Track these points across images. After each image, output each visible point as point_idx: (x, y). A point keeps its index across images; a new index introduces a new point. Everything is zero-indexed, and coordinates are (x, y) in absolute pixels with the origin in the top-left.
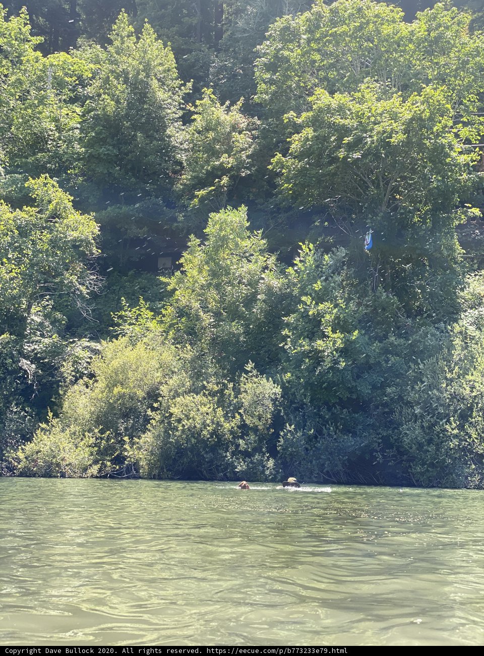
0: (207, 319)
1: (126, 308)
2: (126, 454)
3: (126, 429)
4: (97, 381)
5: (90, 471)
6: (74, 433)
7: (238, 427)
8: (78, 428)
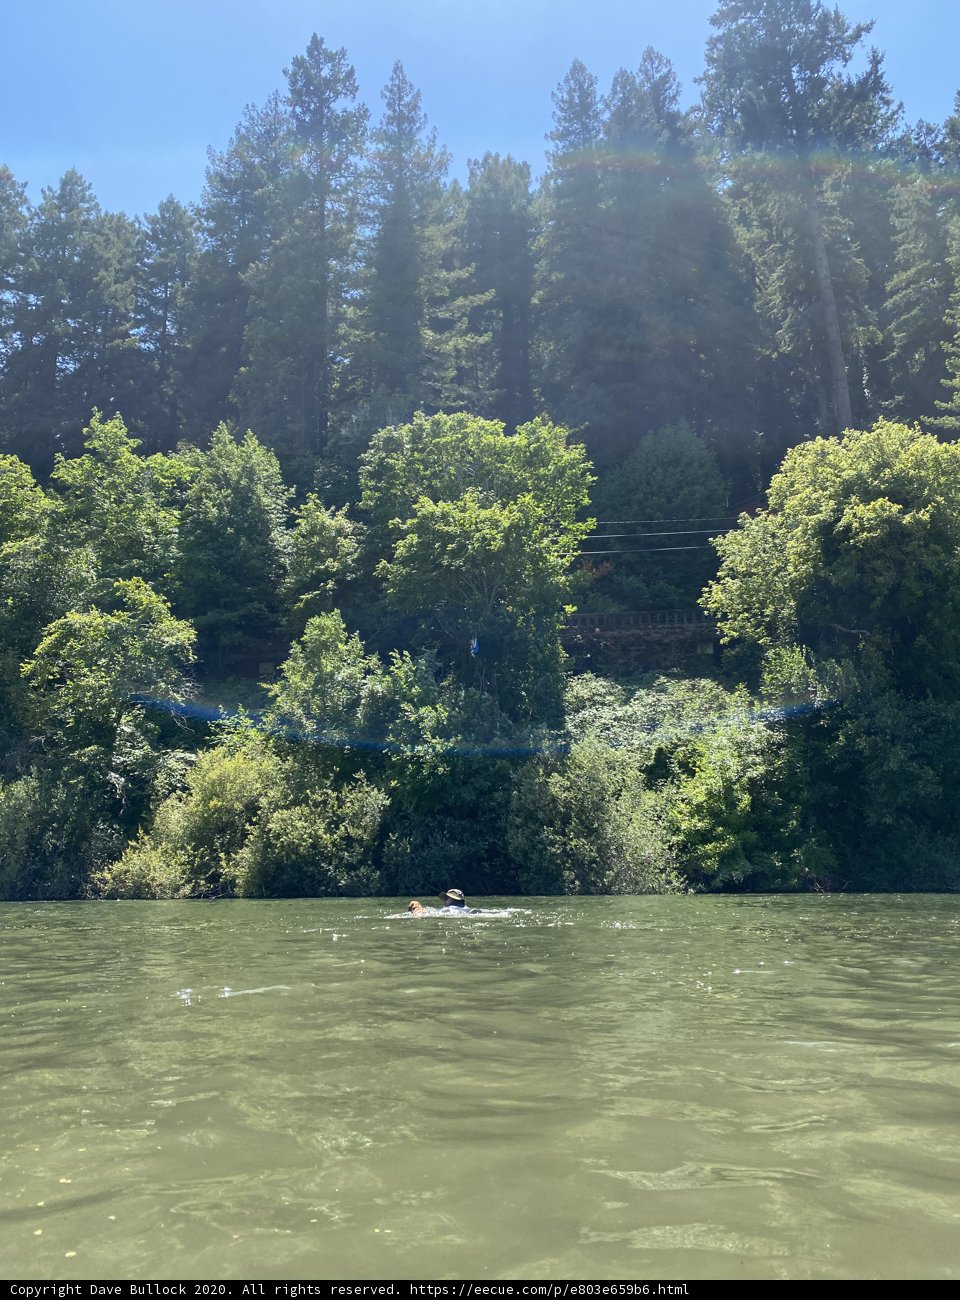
0: (310, 726)
1: (223, 716)
2: (221, 871)
3: (222, 844)
4: (191, 794)
5: (181, 892)
6: (166, 852)
7: (341, 838)
8: (170, 845)
